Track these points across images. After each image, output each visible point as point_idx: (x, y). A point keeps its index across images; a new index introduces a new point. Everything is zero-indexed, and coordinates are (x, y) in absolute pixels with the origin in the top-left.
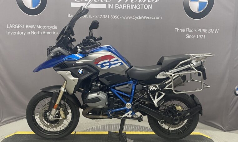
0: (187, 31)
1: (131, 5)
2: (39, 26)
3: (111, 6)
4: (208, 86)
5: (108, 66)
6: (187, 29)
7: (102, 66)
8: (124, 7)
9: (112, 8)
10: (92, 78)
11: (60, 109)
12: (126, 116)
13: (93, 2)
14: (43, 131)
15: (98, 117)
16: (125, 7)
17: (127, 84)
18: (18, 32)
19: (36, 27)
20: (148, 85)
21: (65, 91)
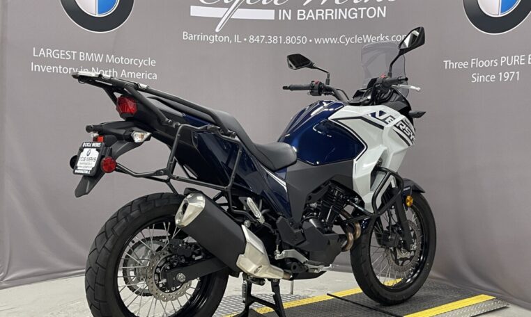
0: (474, 65)
1: (336, 10)
2: (113, 56)
3: (286, 15)
6: (474, 61)
8: (317, 15)
9: (289, 18)
13: (244, 6)
16: (322, 15)
18: (58, 66)
19: (105, 57)
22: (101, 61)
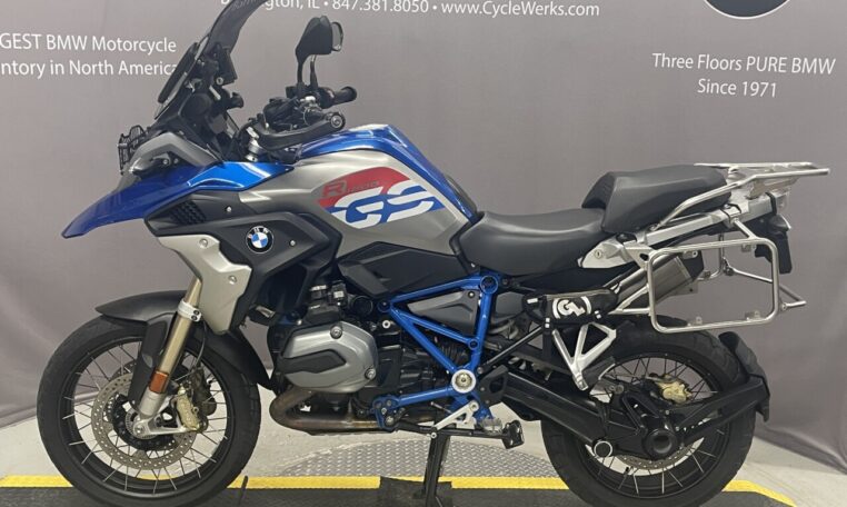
0: (703, 65)
4: (797, 300)
5: (380, 216)
6: (702, 59)
7: (353, 214)
10: (310, 268)
11: (176, 392)
12: (455, 424)
14: (109, 482)
15: (338, 427)
17: (459, 289)
20: (548, 296)
21: (199, 317)
22: (83, 48)
